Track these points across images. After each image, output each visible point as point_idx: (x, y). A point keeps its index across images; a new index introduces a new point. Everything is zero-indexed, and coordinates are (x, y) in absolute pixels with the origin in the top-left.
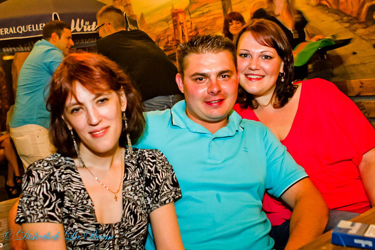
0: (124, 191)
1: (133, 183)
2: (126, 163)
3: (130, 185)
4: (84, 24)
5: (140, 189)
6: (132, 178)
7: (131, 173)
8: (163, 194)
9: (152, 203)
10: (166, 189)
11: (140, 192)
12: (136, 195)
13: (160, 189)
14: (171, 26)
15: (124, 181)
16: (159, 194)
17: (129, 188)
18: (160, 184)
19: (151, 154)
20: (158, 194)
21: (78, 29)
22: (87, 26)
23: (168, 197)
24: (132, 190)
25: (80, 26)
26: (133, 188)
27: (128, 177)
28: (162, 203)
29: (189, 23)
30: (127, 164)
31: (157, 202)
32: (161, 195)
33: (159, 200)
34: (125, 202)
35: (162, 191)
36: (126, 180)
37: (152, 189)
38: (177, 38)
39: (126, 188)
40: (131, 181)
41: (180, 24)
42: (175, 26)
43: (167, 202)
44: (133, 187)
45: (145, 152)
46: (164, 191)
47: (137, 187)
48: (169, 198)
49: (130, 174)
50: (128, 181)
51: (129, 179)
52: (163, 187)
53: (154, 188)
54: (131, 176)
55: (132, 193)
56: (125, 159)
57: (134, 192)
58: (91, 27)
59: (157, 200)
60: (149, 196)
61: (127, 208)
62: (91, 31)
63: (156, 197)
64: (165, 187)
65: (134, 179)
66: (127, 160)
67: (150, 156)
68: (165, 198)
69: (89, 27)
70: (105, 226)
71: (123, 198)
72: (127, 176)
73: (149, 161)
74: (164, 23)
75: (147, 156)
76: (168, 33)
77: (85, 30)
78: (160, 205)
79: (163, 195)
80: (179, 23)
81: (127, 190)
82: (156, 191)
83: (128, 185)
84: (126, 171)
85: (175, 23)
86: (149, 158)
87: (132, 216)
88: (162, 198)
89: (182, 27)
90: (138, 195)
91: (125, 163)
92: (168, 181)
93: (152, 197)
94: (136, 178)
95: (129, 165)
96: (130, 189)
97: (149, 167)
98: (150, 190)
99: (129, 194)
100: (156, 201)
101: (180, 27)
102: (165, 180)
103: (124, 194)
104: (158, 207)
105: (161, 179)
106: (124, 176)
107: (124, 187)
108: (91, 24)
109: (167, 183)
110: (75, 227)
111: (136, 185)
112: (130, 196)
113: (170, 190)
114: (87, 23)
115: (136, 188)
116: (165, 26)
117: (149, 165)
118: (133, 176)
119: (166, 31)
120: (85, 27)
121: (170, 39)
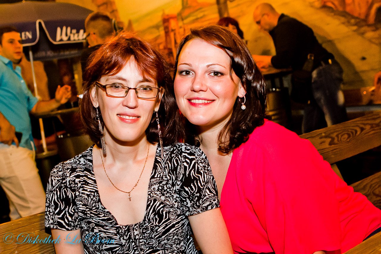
0: (150, 190)
1: (161, 182)
2: (157, 157)
3: (157, 184)
4: (71, 33)
5: (168, 188)
6: (160, 176)
7: (160, 170)
8: (205, 198)
9: (193, 206)
10: (209, 193)
11: (168, 192)
12: (163, 195)
13: (202, 192)
14: (162, 32)
15: (151, 179)
16: (201, 198)
17: (156, 187)
18: (202, 188)
19: (188, 150)
20: (199, 198)
21: (65, 38)
22: (74, 34)
23: (210, 202)
24: (158, 190)
25: (66, 35)
26: (160, 188)
27: (156, 175)
28: (203, 209)
29: (182, 30)
30: (157, 159)
31: (199, 207)
32: (203, 200)
33: (200, 204)
34: (149, 202)
35: (204, 195)
36: (153, 177)
37: (193, 192)
38: (169, 46)
39: (153, 187)
40: (158, 179)
41: (173, 30)
42: (167, 33)
43: (209, 208)
44: (160, 186)
45: (182, 146)
46: (206, 196)
47: (165, 186)
48: (212, 204)
49: (158, 171)
50: (155, 179)
51: (157, 177)
52: (205, 191)
53: (196, 191)
54: (160, 174)
55: (158, 193)
56: (157, 152)
57: (161, 192)
58: (78, 36)
59: (198, 204)
60: (189, 198)
61: (152, 209)
62: (79, 40)
63: (197, 201)
64: (207, 191)
65: (162, 178)
66: (158, 154)
67: (186, 151)
68: (208, 203)
69: (76, 35)
70: (124, 227)
71: (148, 197)
72: (155, 173)
73: (185, 157)
74: (155, 30)
75: (183, 150)
76: (159, 41)
77: (72, 38)
78: (201, 211)
79: (204, 200)
80: (170, 29)
81: (153, 189)
82: (198, 194)
83: (154, 184)
84: (155, 167)
85: (167, 30)
86: (186, 154)
87: (156, 217)
88: (204, 203)
89: (175, 34)
90: (165, 195)
91: (155, 157)
92: (210, 184)
93: (192, 200)
94: (164, 177)
95: (159, 160)
96: (157, 189)
97: (185, 164)
98: (191, 192)
99: (156, 194)
100: (196, 205)
101: (172, 35)
102: (207, 183)
103: (150, 193)
104: (199, 213)
105: (203, 182)
106: (152, 173)
107: (150, 186)
108: (78, 32)
109: (209, 186)
110: (96, 231)
111: (163, 184)
112: (157, 195)
113: (213, 195)
114: (74, 31)
115: (164, 188)
116: (156, 33)
117: (186, 161)
118: (161, 174)
119: (156, 39)
120: (72, 36)
121: (161, 47)
